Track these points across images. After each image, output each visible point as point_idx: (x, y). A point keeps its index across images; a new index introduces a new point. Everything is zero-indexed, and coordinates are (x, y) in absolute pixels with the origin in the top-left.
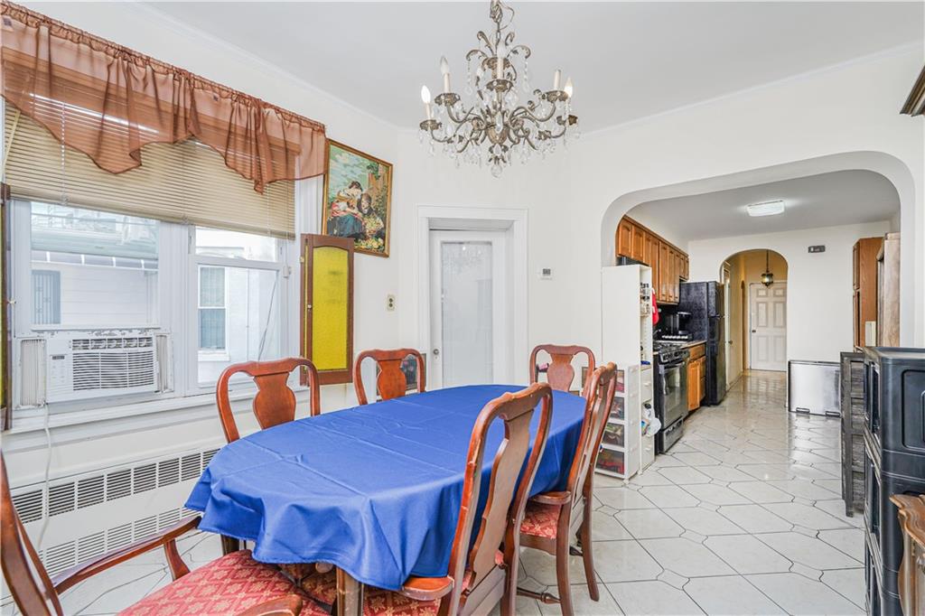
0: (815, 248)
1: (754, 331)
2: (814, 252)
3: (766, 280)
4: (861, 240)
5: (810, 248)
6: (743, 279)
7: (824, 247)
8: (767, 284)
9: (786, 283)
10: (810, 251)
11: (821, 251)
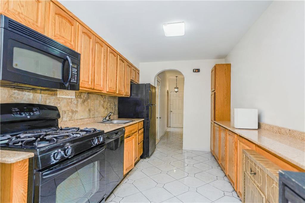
0: (196, 70)
1: (172, 111)
2: (195, 72)
3: (176, 90)
4: (216, 64)
5: (194, 70)
6: (168, 89)
7: (199, 69)
8: (176, 92)
9: (183, 92)
10: (194, 71)
11: (198, 72)
